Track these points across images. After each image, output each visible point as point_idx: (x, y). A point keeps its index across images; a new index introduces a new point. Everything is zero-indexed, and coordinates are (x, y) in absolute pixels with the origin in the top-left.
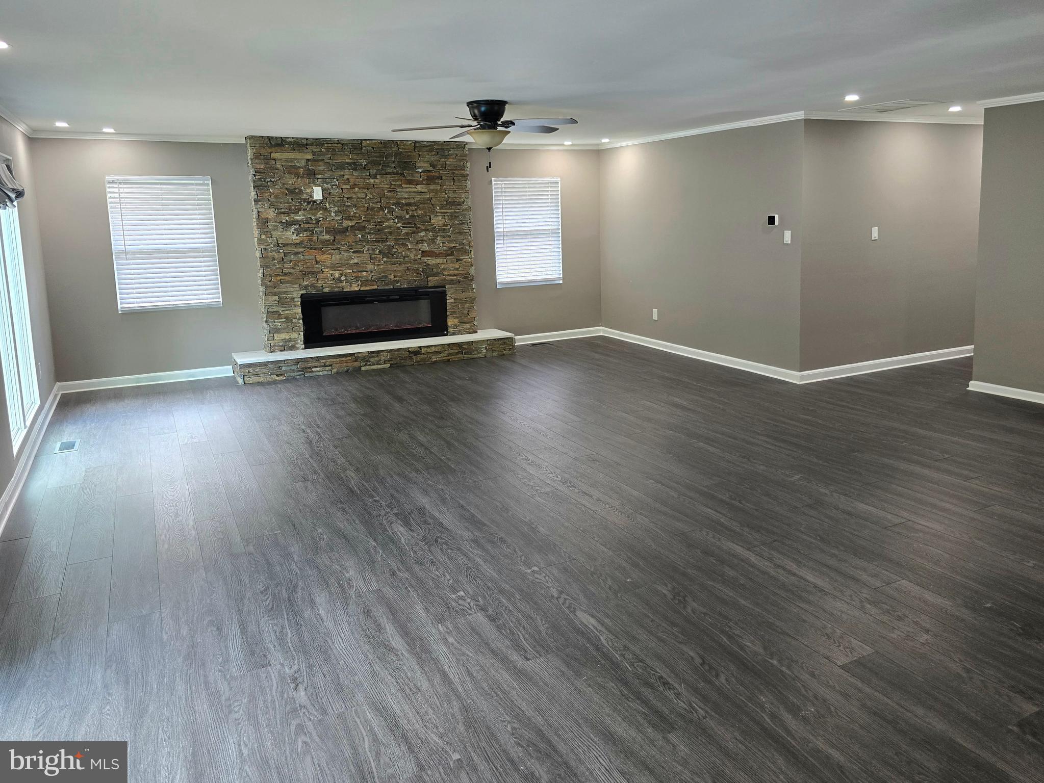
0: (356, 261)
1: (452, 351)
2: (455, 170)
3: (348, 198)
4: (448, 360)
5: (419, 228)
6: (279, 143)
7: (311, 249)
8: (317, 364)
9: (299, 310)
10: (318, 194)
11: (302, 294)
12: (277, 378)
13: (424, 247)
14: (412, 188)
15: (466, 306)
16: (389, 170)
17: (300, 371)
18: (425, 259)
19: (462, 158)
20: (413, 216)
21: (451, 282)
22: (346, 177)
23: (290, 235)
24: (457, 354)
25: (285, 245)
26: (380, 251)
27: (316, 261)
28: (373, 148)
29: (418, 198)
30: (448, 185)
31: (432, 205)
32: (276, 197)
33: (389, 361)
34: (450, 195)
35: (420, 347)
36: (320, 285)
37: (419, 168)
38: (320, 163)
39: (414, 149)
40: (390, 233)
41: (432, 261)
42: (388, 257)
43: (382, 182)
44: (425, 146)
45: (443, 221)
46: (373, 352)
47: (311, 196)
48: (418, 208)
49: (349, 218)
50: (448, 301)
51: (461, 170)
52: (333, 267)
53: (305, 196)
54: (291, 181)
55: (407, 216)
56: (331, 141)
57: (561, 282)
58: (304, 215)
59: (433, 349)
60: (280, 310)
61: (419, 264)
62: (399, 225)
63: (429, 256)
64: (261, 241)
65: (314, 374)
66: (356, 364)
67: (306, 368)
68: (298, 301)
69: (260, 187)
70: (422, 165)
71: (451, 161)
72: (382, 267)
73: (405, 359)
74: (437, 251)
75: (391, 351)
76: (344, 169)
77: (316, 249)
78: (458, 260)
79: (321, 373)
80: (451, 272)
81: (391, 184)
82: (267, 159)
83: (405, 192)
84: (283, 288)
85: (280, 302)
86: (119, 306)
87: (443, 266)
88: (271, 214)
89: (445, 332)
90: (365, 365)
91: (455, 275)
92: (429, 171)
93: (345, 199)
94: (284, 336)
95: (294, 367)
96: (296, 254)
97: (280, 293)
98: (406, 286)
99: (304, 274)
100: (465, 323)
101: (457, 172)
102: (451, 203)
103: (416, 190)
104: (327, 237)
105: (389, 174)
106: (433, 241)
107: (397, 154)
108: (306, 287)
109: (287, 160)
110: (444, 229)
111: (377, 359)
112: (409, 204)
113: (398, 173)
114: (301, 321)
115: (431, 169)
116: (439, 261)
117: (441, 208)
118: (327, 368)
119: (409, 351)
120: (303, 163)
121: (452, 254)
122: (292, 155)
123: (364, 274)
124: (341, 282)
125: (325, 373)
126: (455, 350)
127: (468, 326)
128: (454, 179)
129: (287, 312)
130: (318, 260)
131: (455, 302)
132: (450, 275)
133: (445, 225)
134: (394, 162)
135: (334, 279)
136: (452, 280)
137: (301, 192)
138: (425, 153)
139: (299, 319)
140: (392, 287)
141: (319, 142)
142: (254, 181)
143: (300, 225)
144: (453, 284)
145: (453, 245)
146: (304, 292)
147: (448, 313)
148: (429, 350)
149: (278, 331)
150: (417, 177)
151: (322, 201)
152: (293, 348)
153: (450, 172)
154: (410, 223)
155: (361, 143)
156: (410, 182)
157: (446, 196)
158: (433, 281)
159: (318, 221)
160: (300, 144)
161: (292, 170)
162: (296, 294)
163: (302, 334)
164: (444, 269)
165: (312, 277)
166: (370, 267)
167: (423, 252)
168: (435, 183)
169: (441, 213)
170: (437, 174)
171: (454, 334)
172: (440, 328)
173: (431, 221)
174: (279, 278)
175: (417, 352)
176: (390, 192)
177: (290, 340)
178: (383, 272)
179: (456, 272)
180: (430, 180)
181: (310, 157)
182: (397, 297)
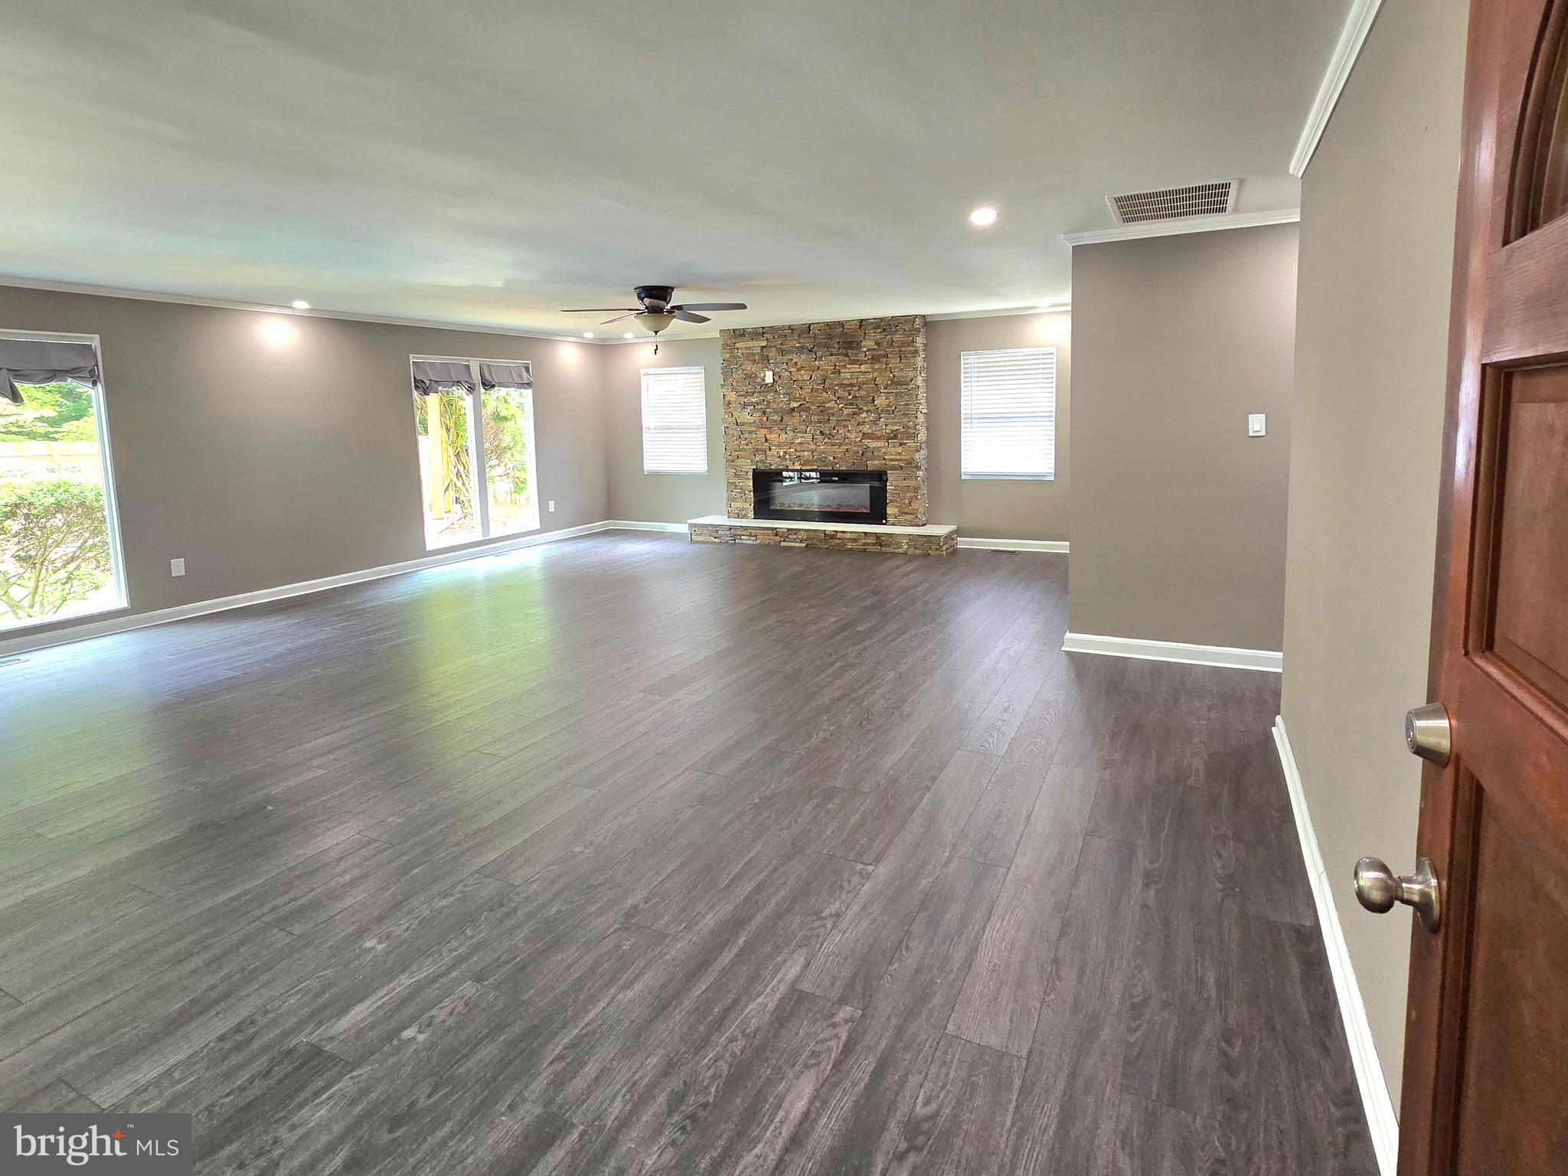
0: (799, 440)
1: (869, 541)
2: (903, 346)
3: (794, 381)
4: (865, 550)
5: (861, 409)
6: (740, 334)
7: (762, 428)
8: (744, 533)
9: (751, 483)
10: (769, 378)
11: (754, 469)
12: (714, 540)
13: (865, 429)
14: (855, 368)
15: (908, 495)
16: (834, 351)
17: (731, 537)
18: (866, 441)
19: (910, 333)
20: (855, 397)
21: (893, 468)
22: (794, 360)
23: (745, 416)
24: (874, 544)
25: (743, 424)
26: (821, 432)
27: (766, 439)
28: (820, 330)
29: (862, 378)
30: (894, 361)
31: (876, 385)
32: (737, 382)
33: (805, 540)
34: (896, 374)
35: (836, 532)
36: (768, 462)
37: (864, 347)
38: (774, 349)
39: (860, 328)
40: (833, 414)
41: (873, 444)
42: (829, 439)
43: (826, 364)
44: (872, 323)
45: (887, 402)
46: (792, 530)
47: (764, 380)
48: (860, 388)
49: (795, 399)
50: (888, 488)
51: (909, 345)
52: (779, 446)
53: (759, 380)
54: (749, 367)
55: (850, 397)
56: (783, 328)
57: (1053, 478)
58: (757, 397)
59: (848, 536)
60: (737, 481)
61: (859, 446)
62: (840, 406)
63: (871, 439)
64: (724, 421)
65: (743, 542)
66: (777, 539)
67: (736, 535)
68: (751, 474)
69: (727, 372)
70: (868, 344)
71: (897, 337)
72: (822, 447)
73: (820, 540)
74: (879, 434)
75: (807, 531)
76: (793, 353)
77: (765, 428)
78: (901, 444)
79: (748, 542)
80: (892, 457)
81: (835, 365)
82: (732, 348)
83: (849, 372)
84: (739, 462)
85: (737, 475)
86: (645, 468)
87: (884, 450)
88: (732, 396)
89: (884, 521)
90: (784, 541)
91: (897, 460)
92: (874, 350)
93: (792, 382)
94: (739, 505)
95: (727, 533)
96: (750, 432)
97: (737, 466)
98: (844, 468)
99: (755, 451)
100: (907, 514)
101: (903, 349)
102: (895, 382)
103: (859, 370)
104: (775, 417)
105: (835, 355)
106: (875, 422)
107: (842, 334)
108: (757, 462)
109: (749, 348)
110: (887, 411)
111: (795, 537)
112: (852, 385)
113: (842, 354)
114: (752, 493)
115: (876, 347)
116: (879, 444)
117: (885, 388)
118: (752, 538)
119: (825, 534)
120: (759, 350)
121: (895, 437)
122: (750, 344)
123: (806, 453)
124: (786, 459)
125: (751, 542)
126: (871, 540)
127: (909, 517)
128: (901, 357)
129: (742, 484)
130: (768, 438)
131: (895, 490)
132: (892, 460)
133: (888, 406)
134: (838, 343)
135: (780, 457)
136: (894, 466)
137: (756, 376)
138: (872, 331)
139: (750, 491)
140: (831, 468)
141: (773, 329)
142: (722, 369)
143: (754, 407)
144: (895, 470)
145: (896, 428)
146: (755, 467)
147: (888, 501)
148: (844, 536)
149: (734, 500)
150: (861, 356)
151: (773, 384)
152: (745, 517)
153: (897, 349)
154: (852, 404)
155: (809, 327)
156: (854, 362)
157: (891, 375)
158: (873, 465)
159: (769, 403)
160: (759, 333)
161: (749, 356)
162: (749, 468)
163: (753, 505)
164: (885, 453)
165: (762, 454)
166: (813, 447)
167: (864, 434)
168: (880, 362)
169: (885, 393)
170: (882, 352)
171: (893, 524)
172: (877, 514)
173: (874, 401)
174: (737, 453)
175: (833, 535)
176: (833, 373)
177: (743, 509)
178: (823, 452)
179: (898, 457)
180: (875, 359)
181: (764, 344)
182: (837, 479)
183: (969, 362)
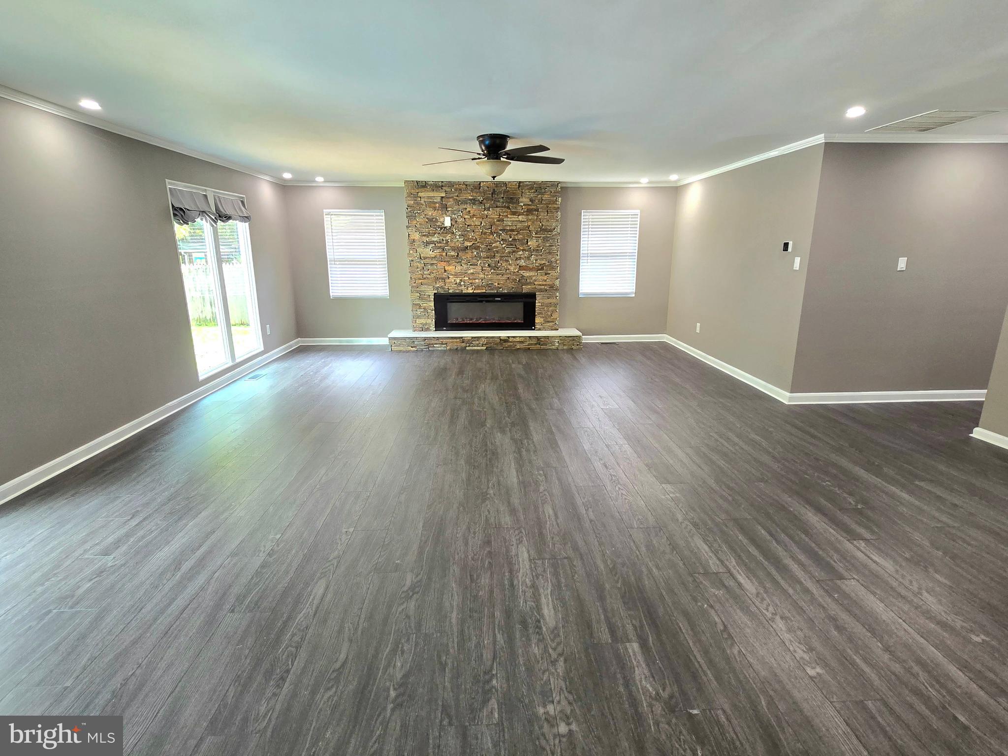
0: (472, 271)
1: (532, 342)
2: (549, 204)
3: (468, 226)
4: (529, 349)
5: (519, 248)
6: (422, 185)
7: (442, 261)
8: (437, 342)
9: (432, 304)
10: (447, 222)
11: (435, 293)
12: (412, 349)
13: (521, 263)
14: (515, 218)
15: (550, 309)
16: (499, 204)
17: (425, 346)
18: (521, 272)
19: (555, 194)
20: (514, 240)
21: (541, 291)
22: (468, 210)
23: (428, 252)
24: (536, 344)
25: (425, 258)
26: (489, 265)
27: (445, 270)
28: (488, 187)
29: (519, 225)
30: (543, 215)
31: (530, 231)
32: (420, 224)
33: (485, 345)
34: (544, 223)
35: (509, 337)
36: (447, 287)
37: (522, 202)
38: (451, 200)
39: (519, 187)
40: (497, 252)
41: (527, 274)
42: (494, 270)
43: (493, 214)
44: (527, 185)
45: (537, 244)
46: (475, 337)
47: (443, 224)
48: (519, 233)
49: (468, 240)
50: (536, 304)
51: (553, 204)
52: (456, 275)
53: (439, 224)
54: (430, 213)
55: (510, 240)
56: (459, 183)
57: (634, 295)
58: (438, 237)
59: (518, 339)
60: (420, 303)
61: (518, 275)
62: (504, 246)
63: (525, 270)
64: (409, 255)
65: (435, 349)
66: (463, 345)
67: (430, 344)
68: (432, 298)
69: (411, 217)
70: (524, 200)
71: (546, 197)
72: (490, 276)
73: (497, 344)
74: (531, 266)
75: (487, 337)
76: (467, 204)
77: (445, 261)
78: (546, 274)
79: (440, 349)
80: (540, 283)
81: (500, 215)
82: (416, 196)
83: (510, 221)
84: (423, 288)
85: (420, 298)
86: (331, 294)
87: (534, 278)
88: (416, 236)
89: (533, 328)
90: (469, 346)
91: (543, 285)
92: (529, 205)
93: (466, 226)
94: (423, 321)
95: (423, 343)
96: (432, 264)
97: (421, 291)
98: (506, 291)
99: (437, 279)
100: (548, 322)
101: (550, 206)
102: (543, 230)
103: (517, 219)
104: (453, 253)
105: (499, 207)
106: (528, 258)
107: (505, 192)
108: (437, 288)
109: (429, 197)
110: (537, 250)
111: (477, 342)
112: (512, 230)
113: (505, 207)
114: (434, 312)
115: (530, 203)
116: (532, 274)
117: (536, 234)
118: (444, 346)
119: (500, 339)
120: (439, 200)
121: (542, 269)
122: (431, 194)
123: (477, 281)
124: (461, 286)
125: (442, 349)
126: (534, 341)
127: (551, 324)
128: (547, 211)
129: (424, 305)
130: (446, 269)
131: (542, 306)
132: (540, 285)
133: (538, 246)
134: (503, 198)
135: (456, 283)
136: (541, 289)
137: (437, 221)
138: (527, 191)
139: (432, 310)
140: (496, 292)
141: (451, 184)
142: (407, 213)
143: (435, 244)
144: (542, 292)
145: (543, 262)
146: (436, 292)
147: (536, 314)
148: (514, 340)
149: (419, 317)
150: (520, 210)
151: (450, 227)
152: (428, 330)
153: (545, 206)
154: (512, 245)
155: (480, 184)
156: (514, 213)
157: (541, 224)
158: (526, 289)
159: (447, 242)
160: (438, 186)
161: (431, 204)
162: (431, 293)
163: (434, 320)
164: (535, 280)
165: (442, 282)
166: (482, 276)
167: (520, 266)
168: (532, 214)
169: (536, 237)
170: (535, 207)
171: (540, 330)
172: (528, 323)
173: (528, 243)
174: (420, 281)
175: (506, 340)
176: (498, 221)
177: (426, 324)
178: (490, 280)
179: (544, 283)
180: (529, 212)
181: (443, 195)
182: (500, 299)
183: (587, 217)
